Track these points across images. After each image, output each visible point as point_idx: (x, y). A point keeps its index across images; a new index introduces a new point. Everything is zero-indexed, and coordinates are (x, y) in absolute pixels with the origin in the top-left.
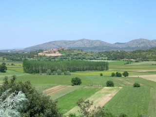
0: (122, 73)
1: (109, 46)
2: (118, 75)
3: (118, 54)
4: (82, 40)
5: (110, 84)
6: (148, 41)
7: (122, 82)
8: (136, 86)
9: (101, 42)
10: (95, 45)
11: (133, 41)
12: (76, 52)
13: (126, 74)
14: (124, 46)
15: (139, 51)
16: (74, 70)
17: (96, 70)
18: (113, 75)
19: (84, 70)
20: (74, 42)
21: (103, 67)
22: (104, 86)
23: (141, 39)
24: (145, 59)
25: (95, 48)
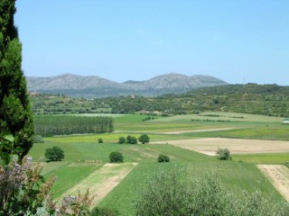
0: (137, 136)
1: (114, 87)
2: (131, 141)
3: (131, 103)
4: (64, 77)
5: (116, 158)
6: (186, 78)
7: (137, 154)
8: (163, 159)
9: (100, 80)
10: (89, 85)
11: (159, 78)
12: (53, 99)
13: (145, 139)
14: (142, 88)
15: (169, 96)
16: (49, 134)
17: (91, 131)
18: (122, 141)
19: (68, 133)
20: (49, 80)
22: (105, 162)
23: (172, 75)
24: (179, 111)
25: (89, 91)
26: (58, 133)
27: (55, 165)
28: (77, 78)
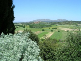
0: (55, 28)
1: (52, 21)
2: (54, 29)
3: (54, 23)
4: (45, 19)
5: (52, 31)
6: (62, 20)
7: (55, 30)
8: (59, 31)
9: (50, 20)
10: (48, 21)
11: (58, 20)
12: (43, 22)
13: (56, 28)
14: (56, 21)
15: (60, 22)
16: (42, 27)
17: (48, 27)
18: (53, 28)
19: (45, 27)
20: (42, 20)
21: (50, 26)
22: (50, 31)
23: (60, 19)
24: (61, 24)
26: (44, 27)
27: (43, 32)
28: (46, 19)
